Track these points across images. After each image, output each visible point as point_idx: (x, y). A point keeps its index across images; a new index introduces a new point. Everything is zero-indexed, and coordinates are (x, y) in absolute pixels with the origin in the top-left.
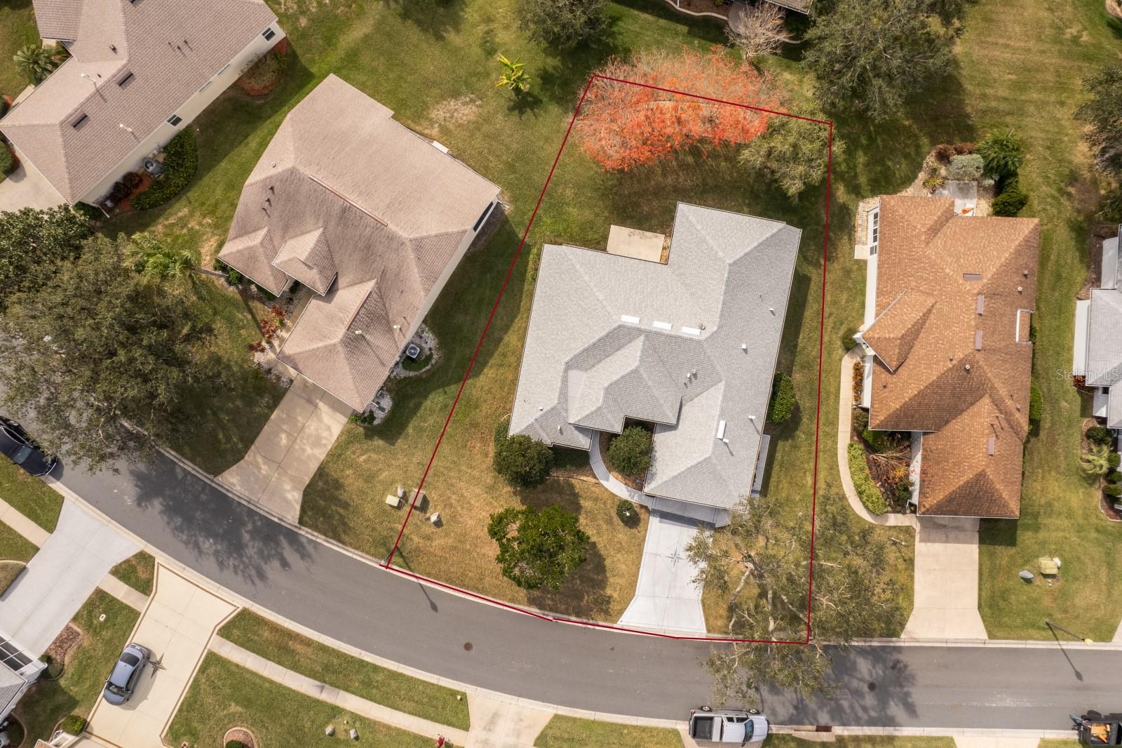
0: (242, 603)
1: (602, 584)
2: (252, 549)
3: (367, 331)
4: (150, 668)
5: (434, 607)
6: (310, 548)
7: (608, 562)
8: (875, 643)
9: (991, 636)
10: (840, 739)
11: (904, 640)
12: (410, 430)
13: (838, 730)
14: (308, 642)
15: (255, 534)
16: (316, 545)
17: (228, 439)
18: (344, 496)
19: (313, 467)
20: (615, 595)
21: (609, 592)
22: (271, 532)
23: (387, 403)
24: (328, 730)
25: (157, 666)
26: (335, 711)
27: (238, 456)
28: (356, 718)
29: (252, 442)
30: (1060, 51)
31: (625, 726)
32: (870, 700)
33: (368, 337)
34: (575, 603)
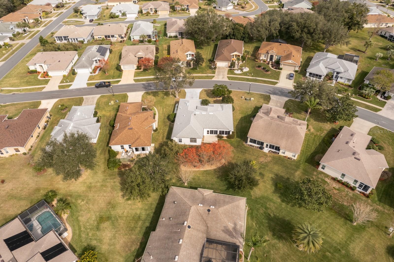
0: (276, 86)
1: (206, 93)
2: (277, 92)
4: (288, 78)
5: (238, 88)
6: (266, 92)
7: (206, 96)
8: (150, 91)
9: (126, 93)
11: (144, 92)
12: (253, 109)
14: (261, 83)
15: (278, 93)
17: (290, 103)
18: (262, 99)
19: (271, 102)
20: (204, 92)
22: (275, 93)
24: (252, 74)
25: (287, 78)
26: (252, 76)
27: (286, 102)
28: (248, 76)
29: (285, 104)
34: (211, 91)
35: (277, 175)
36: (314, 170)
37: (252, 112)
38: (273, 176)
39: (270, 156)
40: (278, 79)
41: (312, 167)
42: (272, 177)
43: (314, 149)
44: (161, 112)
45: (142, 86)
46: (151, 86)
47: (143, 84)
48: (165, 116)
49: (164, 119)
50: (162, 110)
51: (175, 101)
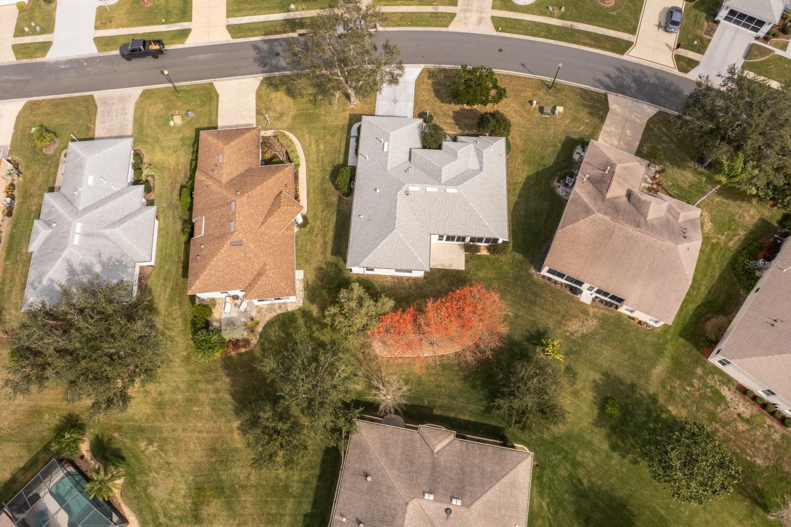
0: (625, 57)
1: (434, 84)
2: (628, 81)
3: (602, 174)
4: (663, 24)
5: (523, 65)
6: (597, 84)
7: (433, 95)
8: (277, 74)
9: (212, 84)
10: (294, 31)
11: (261, 77)
12: (559, 145)
13: (295, 35)
14: (585, 44)
15: (629, 87)
16: (594, 86)
17: (659, 129)
18: (586, 110)
19: (608, 121)
20: (426, 80)
21: (430, 81)
22: (621, 89)
23: (576, 157)
24: (563, 9)
25: (659, 26)
26: (562, 17)
27: (651, 121)
29: (645, 129)
30: (161, 433)
31: (409, 26)
32: (279, 49)
33: (601, 172)
34: (447, 75)
35: (606, 375)
36: (697, 361)
37: (557, 158)
38: (597, 376)
40: (633, 31)
41: (695, 351)
42: (594, 381)
43: (707, 292)
44: (313, 156)
45: (253, 53)
46: (278, 54)
47: (255, 46)
48: (323, 170)
49: (323, 182)
50: (313, 146)
51: (347, 113)
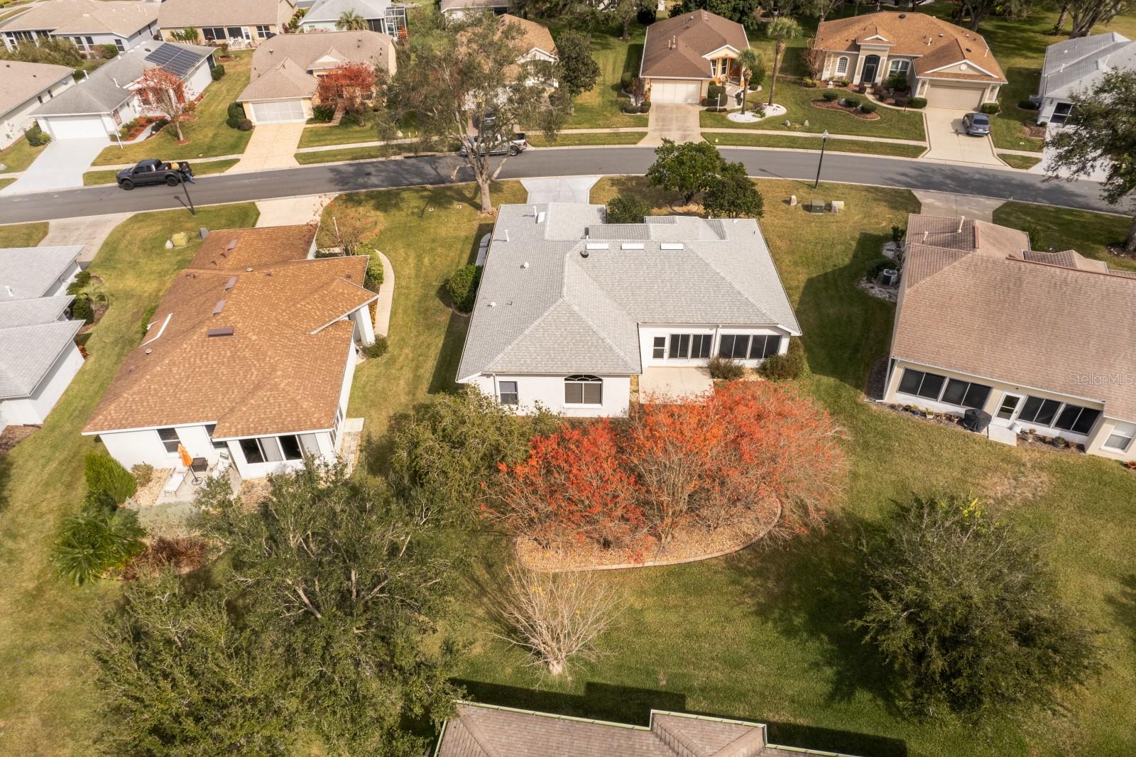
0: (920, 159)
1: (621, 190)
2: (937, 178)
3: (953, 235)
4: (962, 130)
5: (762, 170)
8: (363, 190)
9: (254, 203)
10: (399, 154)
11: (336, 194)
15: (943, 184)
16: (886, 184)
18: (883, 204)
20: (608, 187)
21: (615, 188)
23: (889, 254)
24: (807, 124)
25: (957, 132)
27: (998, 212)
28: (790, 129)
32: (371, 170)
33: (949, 234)
37: (855, 257)
39: (1038, 467)
40: (921, 137)
44: (409, 270)
45: (331, 175)
46: (369, 174)
47: (333, 170)
49: (425, 297)
51: (476, 225)
